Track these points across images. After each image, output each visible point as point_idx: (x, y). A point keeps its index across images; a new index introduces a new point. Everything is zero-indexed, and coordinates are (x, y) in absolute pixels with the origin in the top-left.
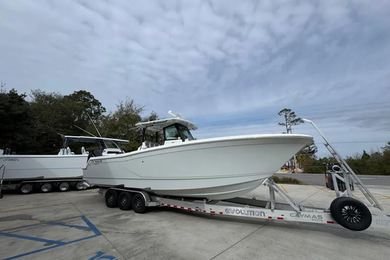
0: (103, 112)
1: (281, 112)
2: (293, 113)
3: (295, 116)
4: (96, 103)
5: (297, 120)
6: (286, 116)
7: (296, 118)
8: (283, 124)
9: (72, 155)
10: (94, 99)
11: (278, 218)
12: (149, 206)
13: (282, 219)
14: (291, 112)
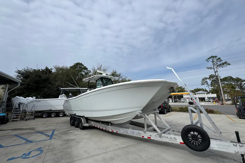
0: (89, 73)
1: (208, 59)
2: (219, 58)
3: (221, 61)
4: (86, 68)
5: (223, 64)
6: (213, 62)
7: (222, 62)
8: (211, 68)
9: (65, 98)
10: (84, 66)
11: (148, 137)
12: (84, 126)
13: (150, 138)
14: (217, 58)
